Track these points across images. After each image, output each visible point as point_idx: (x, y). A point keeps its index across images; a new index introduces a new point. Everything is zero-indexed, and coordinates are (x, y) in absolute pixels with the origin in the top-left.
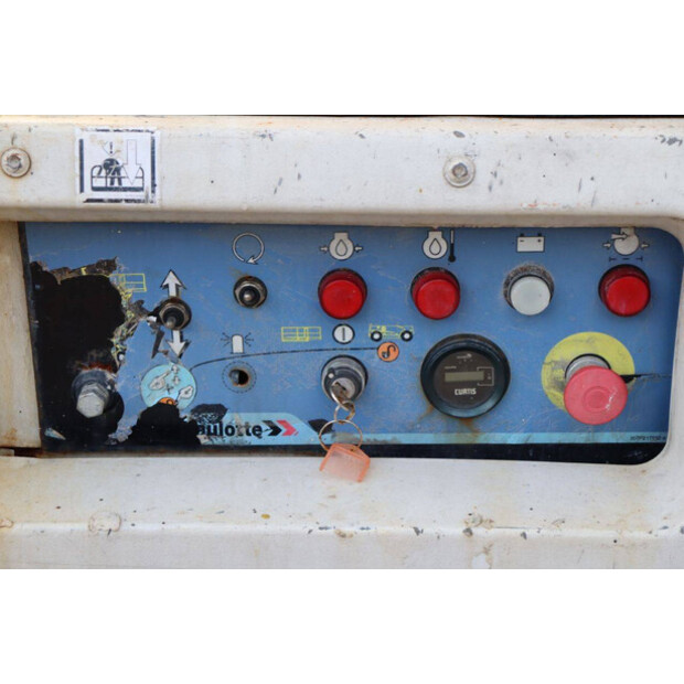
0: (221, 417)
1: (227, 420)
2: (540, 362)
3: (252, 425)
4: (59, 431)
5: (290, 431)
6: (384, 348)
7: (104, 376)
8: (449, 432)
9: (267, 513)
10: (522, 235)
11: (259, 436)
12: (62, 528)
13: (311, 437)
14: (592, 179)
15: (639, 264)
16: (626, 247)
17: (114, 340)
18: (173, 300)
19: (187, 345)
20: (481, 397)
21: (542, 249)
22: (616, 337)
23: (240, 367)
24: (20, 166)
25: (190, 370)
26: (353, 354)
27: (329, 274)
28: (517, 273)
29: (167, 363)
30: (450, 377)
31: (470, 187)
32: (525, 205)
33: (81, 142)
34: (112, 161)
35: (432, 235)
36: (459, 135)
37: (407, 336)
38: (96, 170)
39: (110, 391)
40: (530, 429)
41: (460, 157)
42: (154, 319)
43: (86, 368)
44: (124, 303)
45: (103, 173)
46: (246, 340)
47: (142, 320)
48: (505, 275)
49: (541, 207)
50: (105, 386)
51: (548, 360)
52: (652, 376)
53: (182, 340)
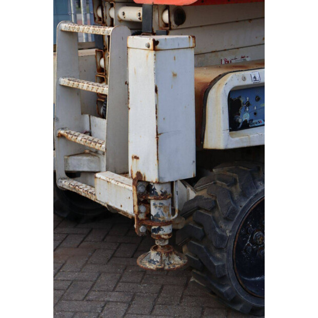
1: (253, 122)
3: (256, 122)
5: (261, 122)
17: (240, 110)
18: (248, 102)
23: (255, 112)
25: (249, 114)
29: (246, 113)
34: (255, 77)
44: (241, 103)
46: (256, 107)
47: (244, 106)
53: (248, 109)
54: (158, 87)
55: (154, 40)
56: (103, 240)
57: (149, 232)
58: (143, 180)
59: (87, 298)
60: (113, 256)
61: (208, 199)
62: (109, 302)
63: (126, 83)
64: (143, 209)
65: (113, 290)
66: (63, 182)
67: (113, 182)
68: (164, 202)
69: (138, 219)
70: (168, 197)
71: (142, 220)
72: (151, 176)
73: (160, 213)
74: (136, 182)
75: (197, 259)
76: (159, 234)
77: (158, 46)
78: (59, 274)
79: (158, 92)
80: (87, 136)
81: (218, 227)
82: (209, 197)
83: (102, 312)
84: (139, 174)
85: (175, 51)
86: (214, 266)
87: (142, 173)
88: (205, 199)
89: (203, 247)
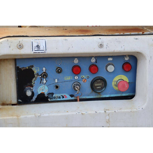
0: (53, 95)
1: (54, 96)
2: (112, 81)
3: (59, 96)
4: (21, 100)
5: (66, 97)
6: (84, 80)
7: (30, 88)
8: (96, 95)
9: (68, 111)
10: (109, 58)
11: (60, 99)
12: (30, 116)
13: (70, 98)
14: (124, 46)
15: (129, 62)
16: (127, 59)
17: (33, 81)
18: (44, 73)
19: (47, 81)
20: (102, 88)
21: (112, 60)
22: (125, 76)
23: (57, 85)
24: (21, 47)
25: (47, 86)
26: (78, 81)
27: (74, 66)
28: (108, 64)
29: (43, 85)
30: (96, 85)
31: (103, 48)
32: (113, 51)
33: (32, 42)
34: (38, 45)
35: (93, 58)
36: (100, 39)
37: (88, 77)
38: (35, 47)
39: (32, 91)
40: (111, 94)
41: (101, 43)
42: (40, 76)
43: (27, 87)
44: (35, 74)
45: (37, 47)
46: (58, 80)
47: (38, 77)
48: (106, 65)
49: (115, 51)
50: (31, 90)
51: (113, 81)
52: (132, 83)
53: (46, 80)
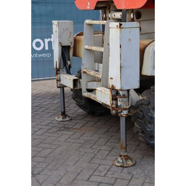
54: (121, 45)
55: (120, 24)
56: (104, 124)
57: (117, 113)
58: (114, 88)
59: (92, 147)
60: (107, 131)
61: (146, 100)
62: (101, 150)
63: (108, 44)
64: (114, 102)
65: (104, 145)
66: (85, 93)
67: (103, 91)
68: (124, 99)
69: (112, 107)
70: (126, 97)
71: (114, 108)
72: (118, 87)
73: (122, 104)
74: (111, 90)
75: (140, 128)
76: (121, 114)
77: (122, 26)
78: (81, 137)
79: (121, 48)
80: (97, 72)
81: (150, 113)
82: (147, 99)
83: (97, 153)
84: (113, 86)
85: (130, 29)
86: (147, 131)
87: (114, 86)
88: (145, 100)
89: (143, 122)
